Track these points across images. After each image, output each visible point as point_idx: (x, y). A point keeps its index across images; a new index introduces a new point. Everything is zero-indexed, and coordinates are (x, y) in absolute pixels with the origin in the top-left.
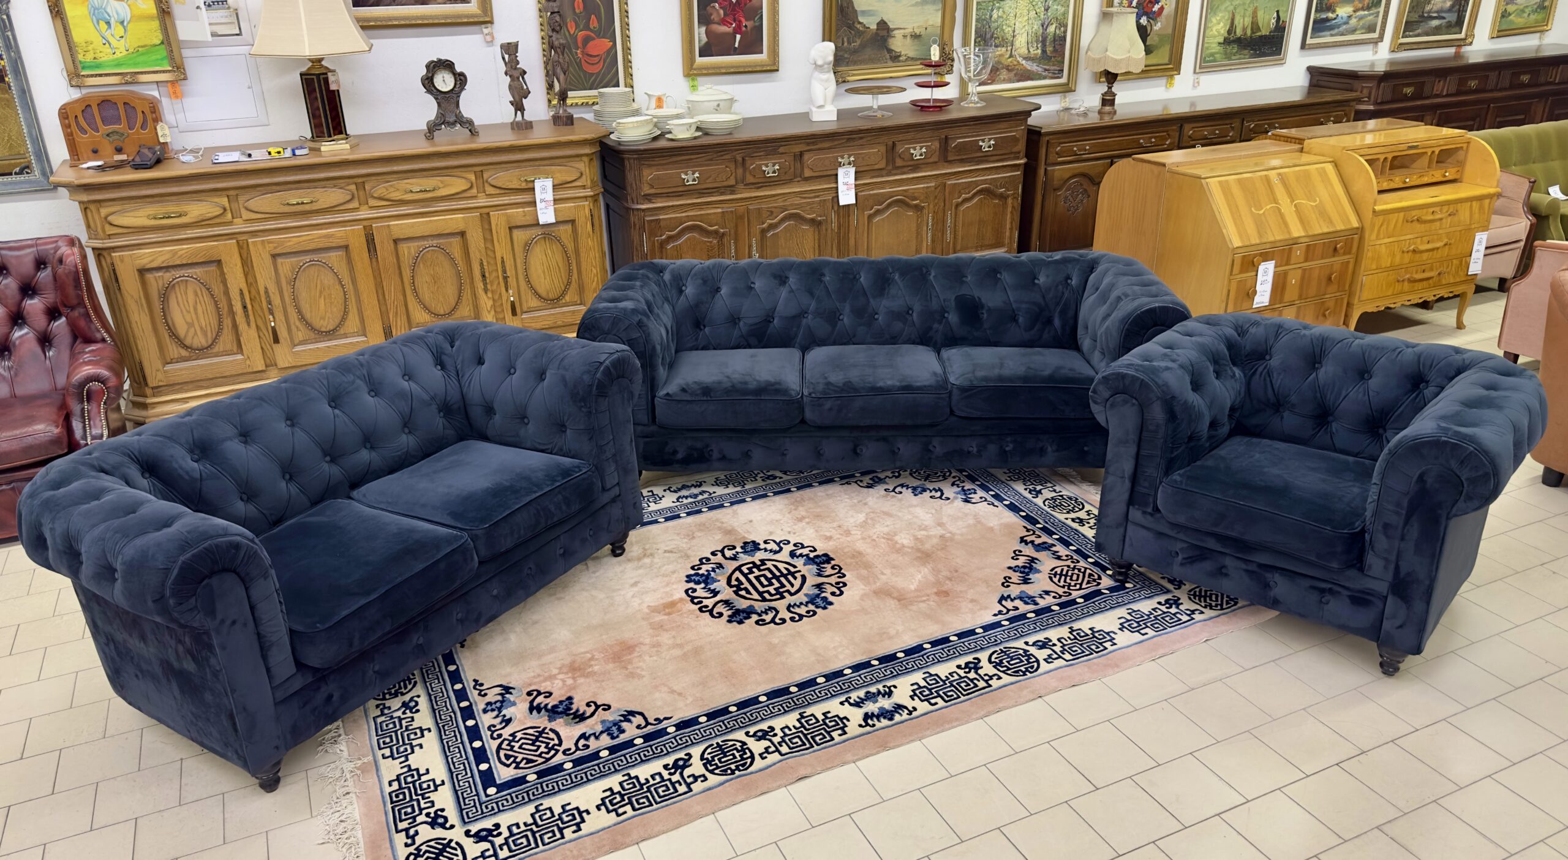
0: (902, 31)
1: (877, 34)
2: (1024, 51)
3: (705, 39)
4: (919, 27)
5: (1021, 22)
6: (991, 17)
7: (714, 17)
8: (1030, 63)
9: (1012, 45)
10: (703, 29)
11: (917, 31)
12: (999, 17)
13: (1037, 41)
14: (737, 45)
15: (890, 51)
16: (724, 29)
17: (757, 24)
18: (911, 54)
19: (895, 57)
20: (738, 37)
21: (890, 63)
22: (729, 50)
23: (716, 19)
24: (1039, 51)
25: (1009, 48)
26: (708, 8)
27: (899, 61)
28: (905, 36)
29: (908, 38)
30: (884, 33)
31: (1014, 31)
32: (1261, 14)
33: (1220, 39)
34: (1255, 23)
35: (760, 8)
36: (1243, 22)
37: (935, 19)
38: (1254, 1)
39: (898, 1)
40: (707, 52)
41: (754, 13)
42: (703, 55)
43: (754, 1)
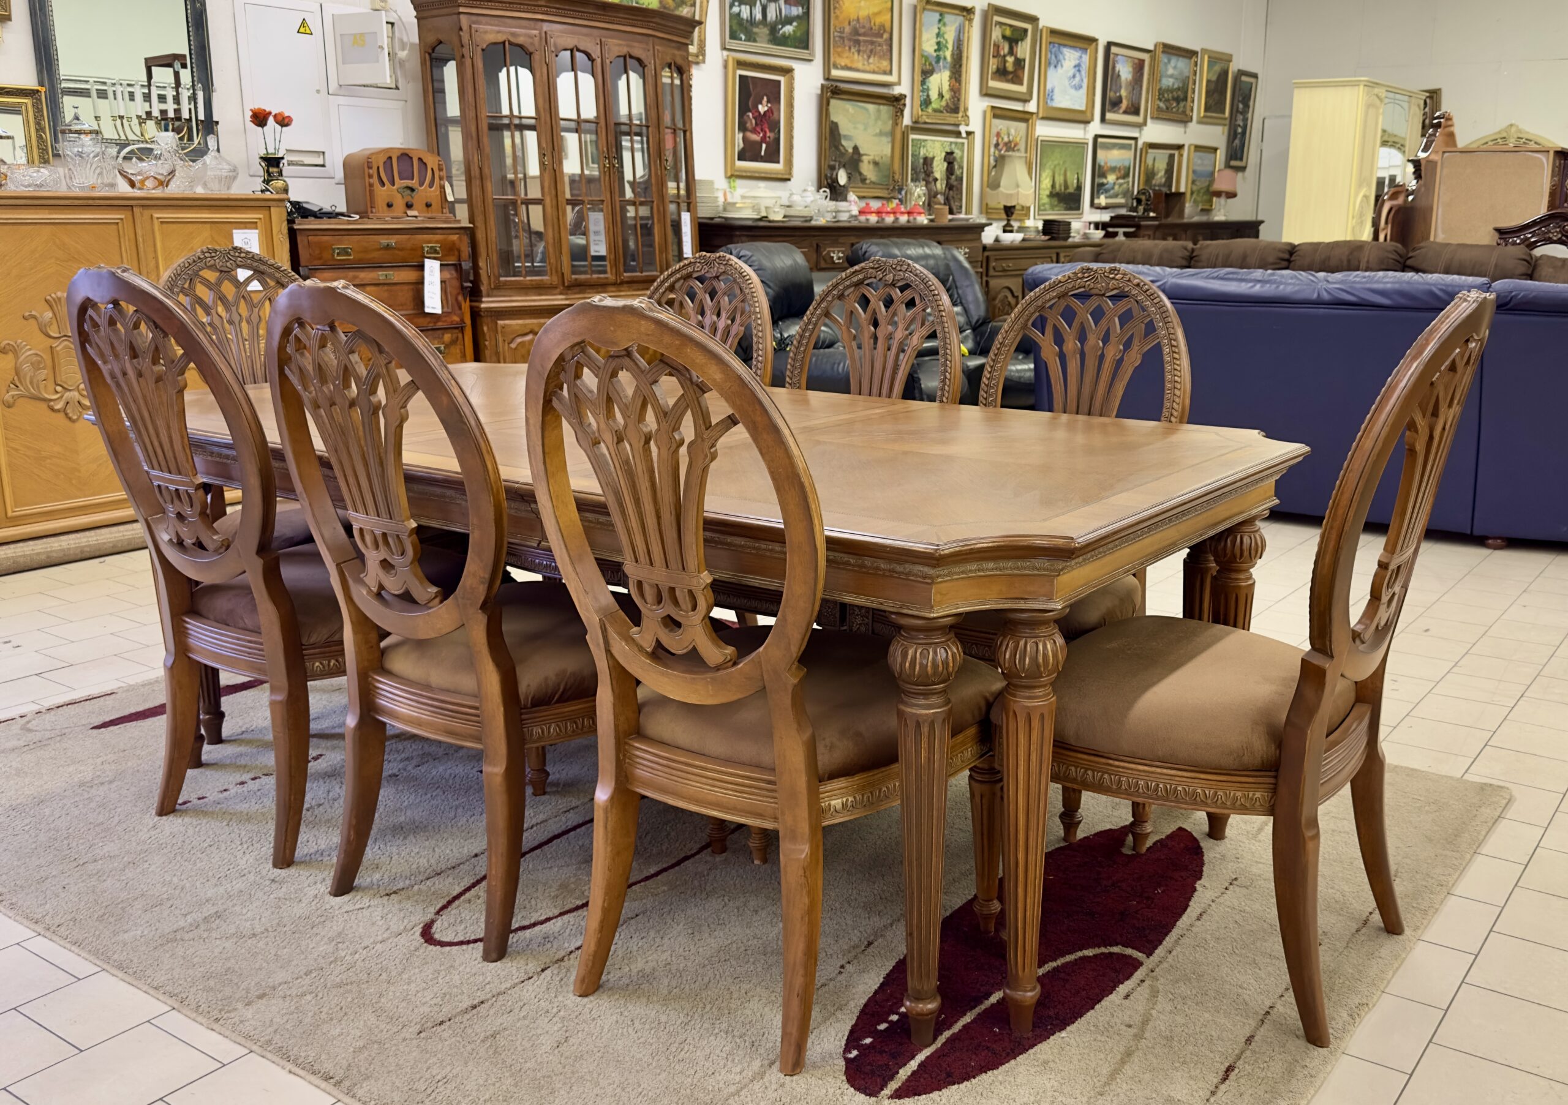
3: (742, 145)
4: (878, 155)
7: (748, 125)
10: (741, 135)
11: (877, 159)
14: (762, 153)
15: (860, 174)
16: (755, 137)
20: (764, 146)
22: (757, 158)
23: (750, 128)
26: (745, 116)
29: (871, 163)
32: (1069, 174)
33: (1048, 192)
34: (1065, 181)
35: (779, 122)
36: (1059, 180)
37: (887, 150)
38: (1064, 162)
39: (865, 129)
40: (742, 157)
41: (775, 126)
42: (740, 159)
43: (775, 114)
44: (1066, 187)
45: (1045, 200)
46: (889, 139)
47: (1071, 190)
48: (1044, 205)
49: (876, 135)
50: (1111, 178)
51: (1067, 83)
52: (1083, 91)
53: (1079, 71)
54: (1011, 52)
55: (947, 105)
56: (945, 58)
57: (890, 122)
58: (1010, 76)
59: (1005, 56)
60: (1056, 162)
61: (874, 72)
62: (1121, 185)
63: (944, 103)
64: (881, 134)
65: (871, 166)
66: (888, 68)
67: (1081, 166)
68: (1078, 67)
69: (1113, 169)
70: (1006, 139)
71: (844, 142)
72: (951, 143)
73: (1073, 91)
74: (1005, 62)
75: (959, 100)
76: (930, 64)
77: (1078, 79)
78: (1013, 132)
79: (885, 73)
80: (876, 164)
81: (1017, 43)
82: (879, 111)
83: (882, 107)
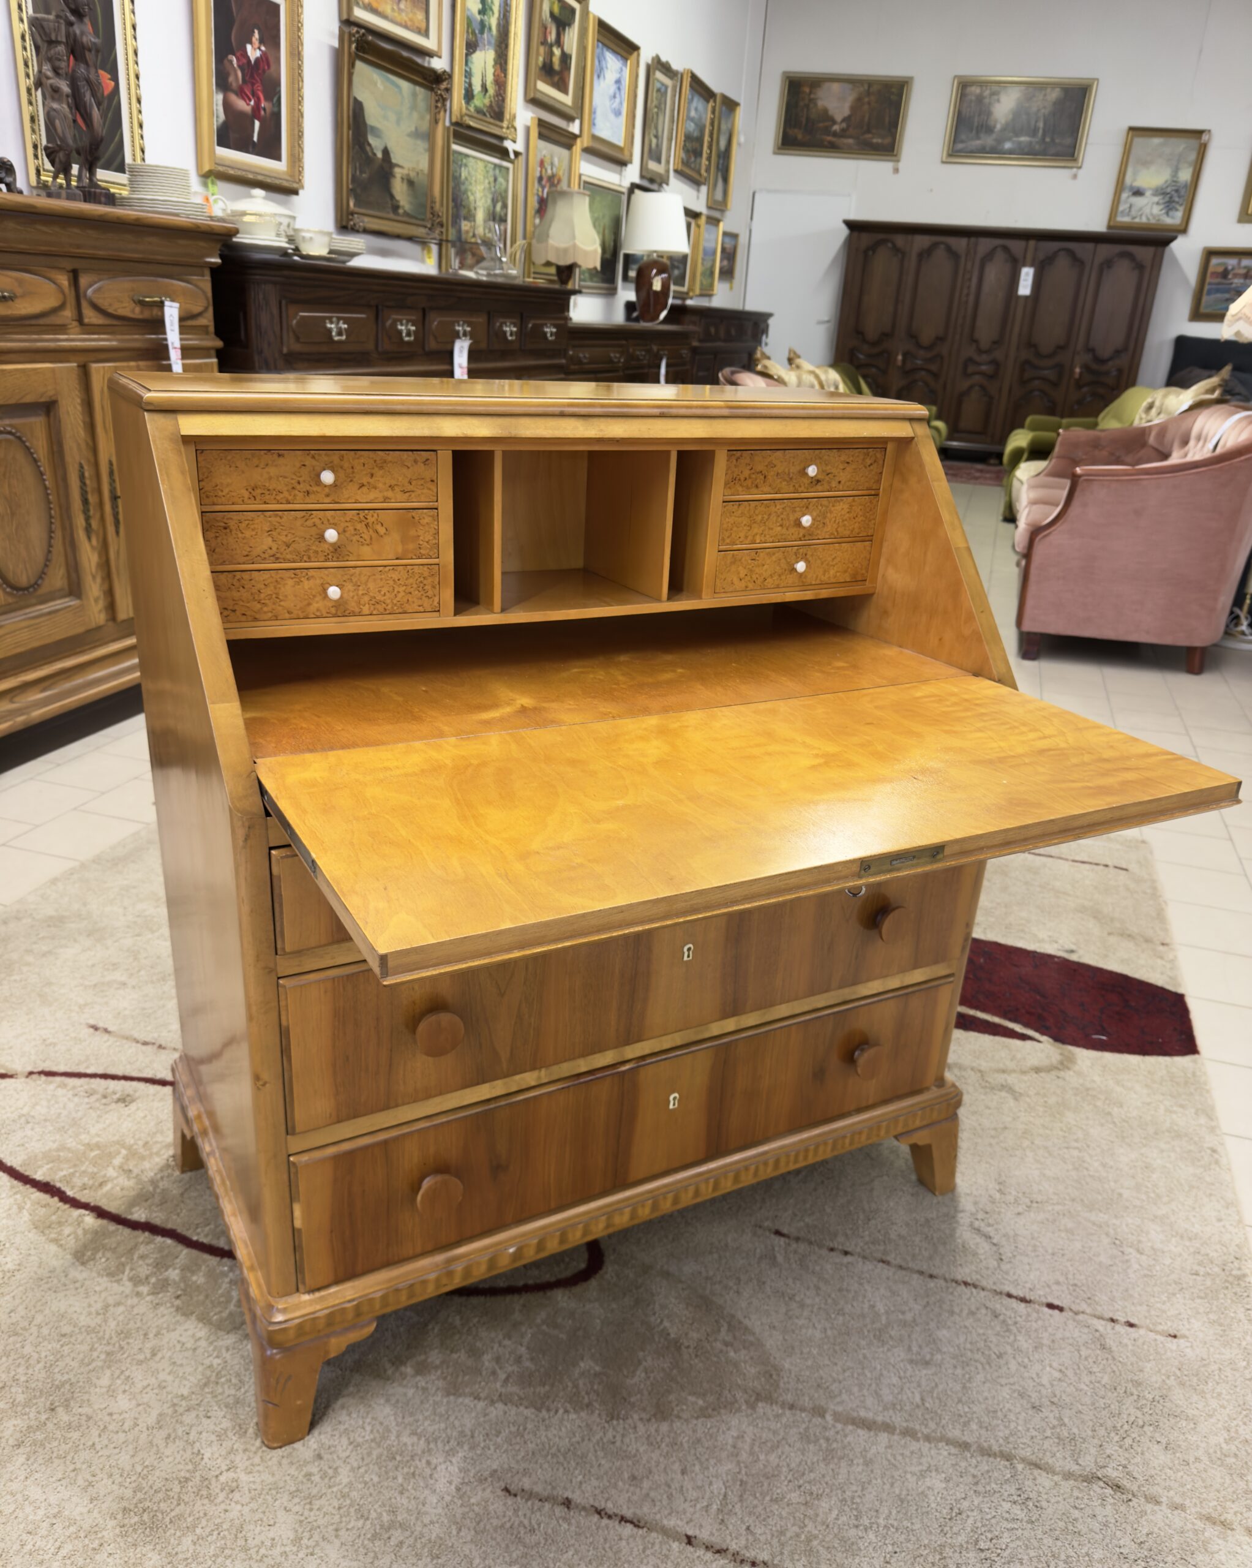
0: (400, 170)
1: (382, 166)
2: (481, 229)
3: (222, 117)
4: (413, 169)
6: (460, 176)
7: (232, 79)
8: (485, 248)
9: (474, 221)
10: (220, 97)
11: (412, 175)
12: (466, 179)
13: (489, 219)
14: (255, 139)
15: (392, 197)
16: (243, 106)
17: (276, 109)
18: (407, 207)
19: (396, 208)
20: (257, 124)
21: (391, 216)
22: (244, 145)
23: (234, 85)
25: (472, 224)
26: (225, 62)
27: (399, 214)
28: (402, 179)
29: (405, 181)
30: (386, 168)
31: (476, 202)
32: (607, 232)
34: (604, 242)
35: (279, 84)
37: (424, 165)
38: (601, 215)
39: (398, 122)
40: (224, 139)
41: (272, 90)
42: (221, 143)
43: (273, 68)
46: (426, 145)
47: (608, 255)
49: (410, 135)
51: (608, 103)
52: (623, 118)
53: (619, 89)
54: (559, 42)
55: (491, 106)
56: (490, 29)
57: (428, 117)
58: (556, 78)
59: (551, 46)
60: (596, 215)
61: (406, 27)
63: (487, 101)
64: (416, 134)
65: (405, 186)
66: (423, 25)
67: (618, 223)
68: (618, 82)
70: (549, 172)
71: (371, 140)
72: (496, 165)
73: (612, 117)
74: (552, 54)
75: (503, 100)
76: (473, 33)
77: (617, 100)
78: (556, 160)
79: (419, 32)
80: (411, 183)
81: (564, 29)
82: (414, 95)
83: (418, 88)
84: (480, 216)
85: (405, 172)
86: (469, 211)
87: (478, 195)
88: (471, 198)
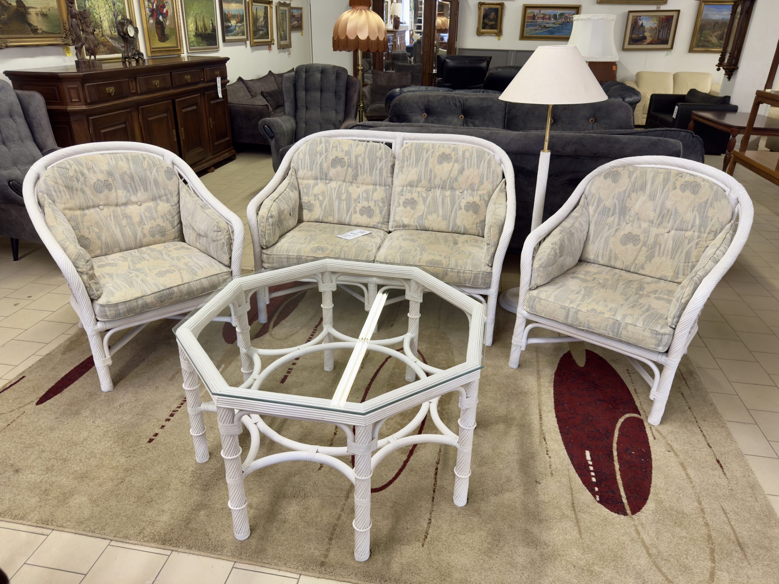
0: (34, 10)
1: (17, 9)
2: (108, 32)
4: (45, 8)
5: (102, 12)
6: (85, 6)
8: (114, 41)
9: (102, 28)
11: (44, 11)
12: (90, 7)
13: (114, 26)
15: (30, 25)
18: (44, 29)
19: (35, 30)
21: (32, 35)
24: (116, 34)
25: (101, 30)
27: (38, 34)
29: (40, 15)
30: (22, 10)
31: (100, 18)
32: (205, 20)
33: (193, 33)
34: (204, 25)
36: (200, 24)
38: (202, 12)
44: (206, 29)
45: (193, 39)
47: (209, 31)
48: (192, 42)
50: (233, 22)
60: (196, 12)
62: (239, 27)
67: (213, 14)
69: (234, 16)
84: (106, 25)
85: (38, 10)
86: (96, 23)
87: (102, 14)
88: (97, 16)
